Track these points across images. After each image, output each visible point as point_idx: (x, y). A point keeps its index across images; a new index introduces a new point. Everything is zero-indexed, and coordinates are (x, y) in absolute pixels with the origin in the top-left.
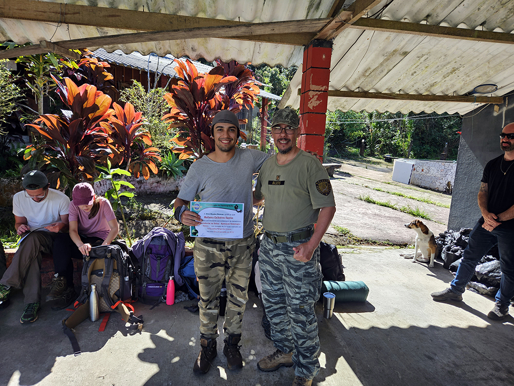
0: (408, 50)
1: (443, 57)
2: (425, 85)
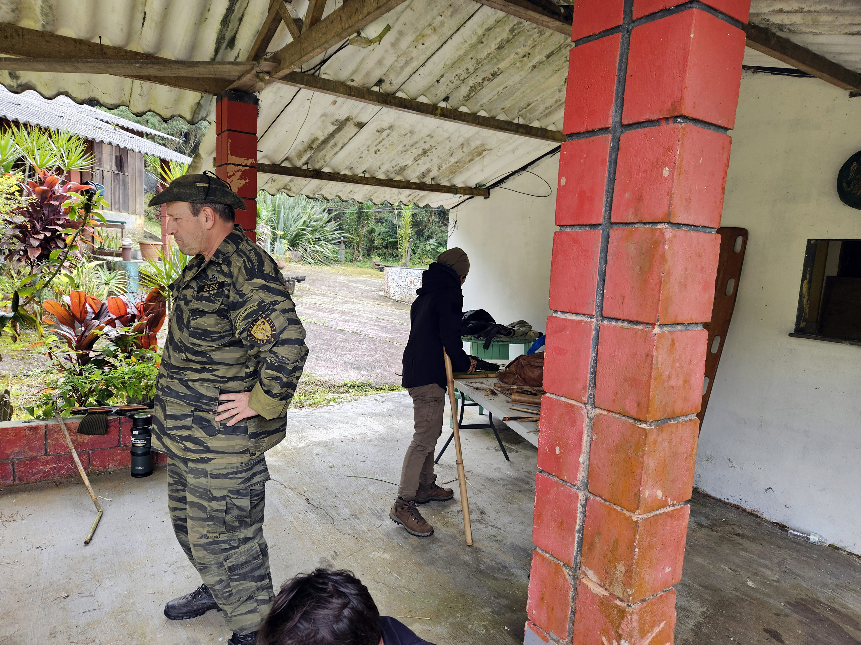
0: (364, 120)
1: (409, 135)
2: (395, 168)
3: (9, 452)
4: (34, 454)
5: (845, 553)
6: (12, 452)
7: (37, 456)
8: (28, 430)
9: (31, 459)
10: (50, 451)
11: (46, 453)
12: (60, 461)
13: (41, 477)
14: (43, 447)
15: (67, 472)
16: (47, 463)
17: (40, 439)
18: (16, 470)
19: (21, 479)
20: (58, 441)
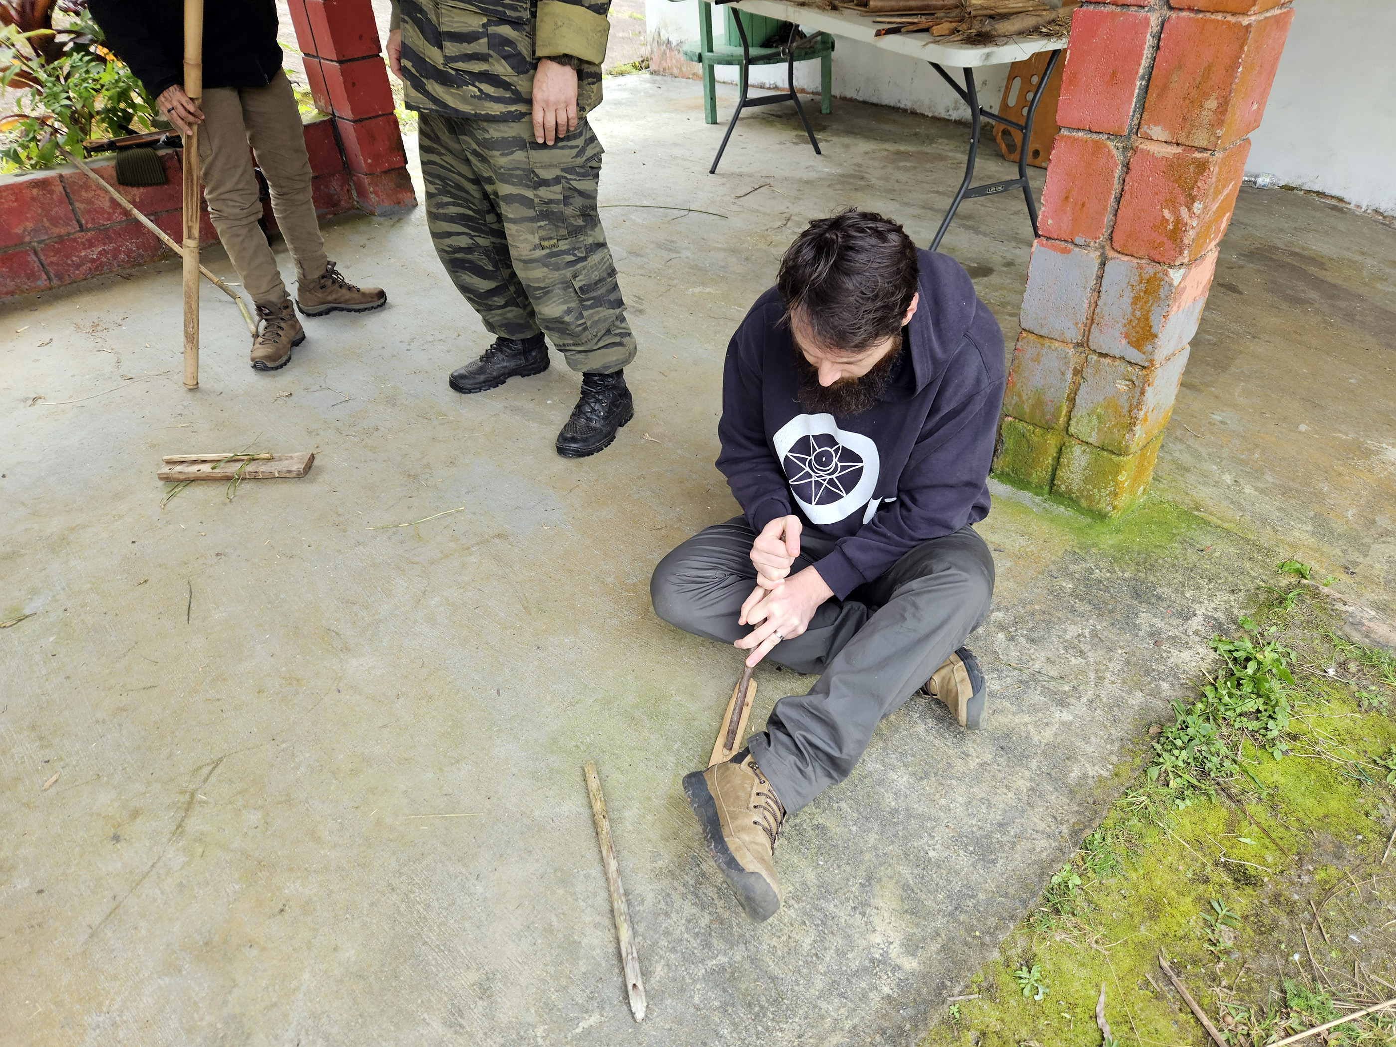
3: (19, 230)
4: (63, 231)
5: (1302, 193)
6: (25, 230)
7: (69, 234)
8: (34, 187)
9: (61, 239)
10: (87, 223)
11: (82, 228)
12: (109, 239)
13: (90, 269)
14: (72, 216)
15: (129, 257)
16: (90, 244)
17: (61, 202)
18: (45, 262)
19: (60, 276)
20: (92, 203)
